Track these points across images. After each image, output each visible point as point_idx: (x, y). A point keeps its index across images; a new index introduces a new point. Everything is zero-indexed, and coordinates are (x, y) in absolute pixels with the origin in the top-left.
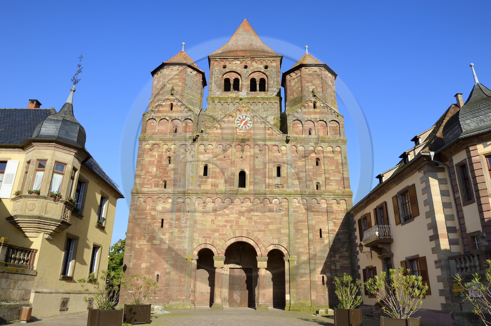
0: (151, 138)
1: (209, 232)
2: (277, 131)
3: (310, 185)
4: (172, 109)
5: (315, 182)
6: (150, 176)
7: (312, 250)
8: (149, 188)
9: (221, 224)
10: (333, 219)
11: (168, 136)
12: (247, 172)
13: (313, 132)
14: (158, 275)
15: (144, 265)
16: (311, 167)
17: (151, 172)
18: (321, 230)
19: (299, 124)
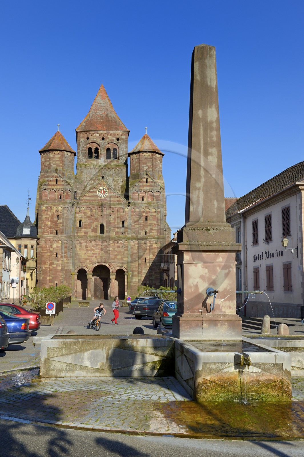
0: (46, 203)
1: (83, 260)
2: (123, 199)
3: (141, 233)
4: (57, 183)
5: (144, 230)
6: (47, 227)
7: (140, 269)
8: (47, 234)
9: (90, 255)
10: (152, 252)
11: (56, 202)
12: (105, 225)
13: (145, 199)
14: (56, 283)
15: (48, 278)
16: (142, 222)
17: (48, 225)
18: (145, 258)
19: (136, 193)
